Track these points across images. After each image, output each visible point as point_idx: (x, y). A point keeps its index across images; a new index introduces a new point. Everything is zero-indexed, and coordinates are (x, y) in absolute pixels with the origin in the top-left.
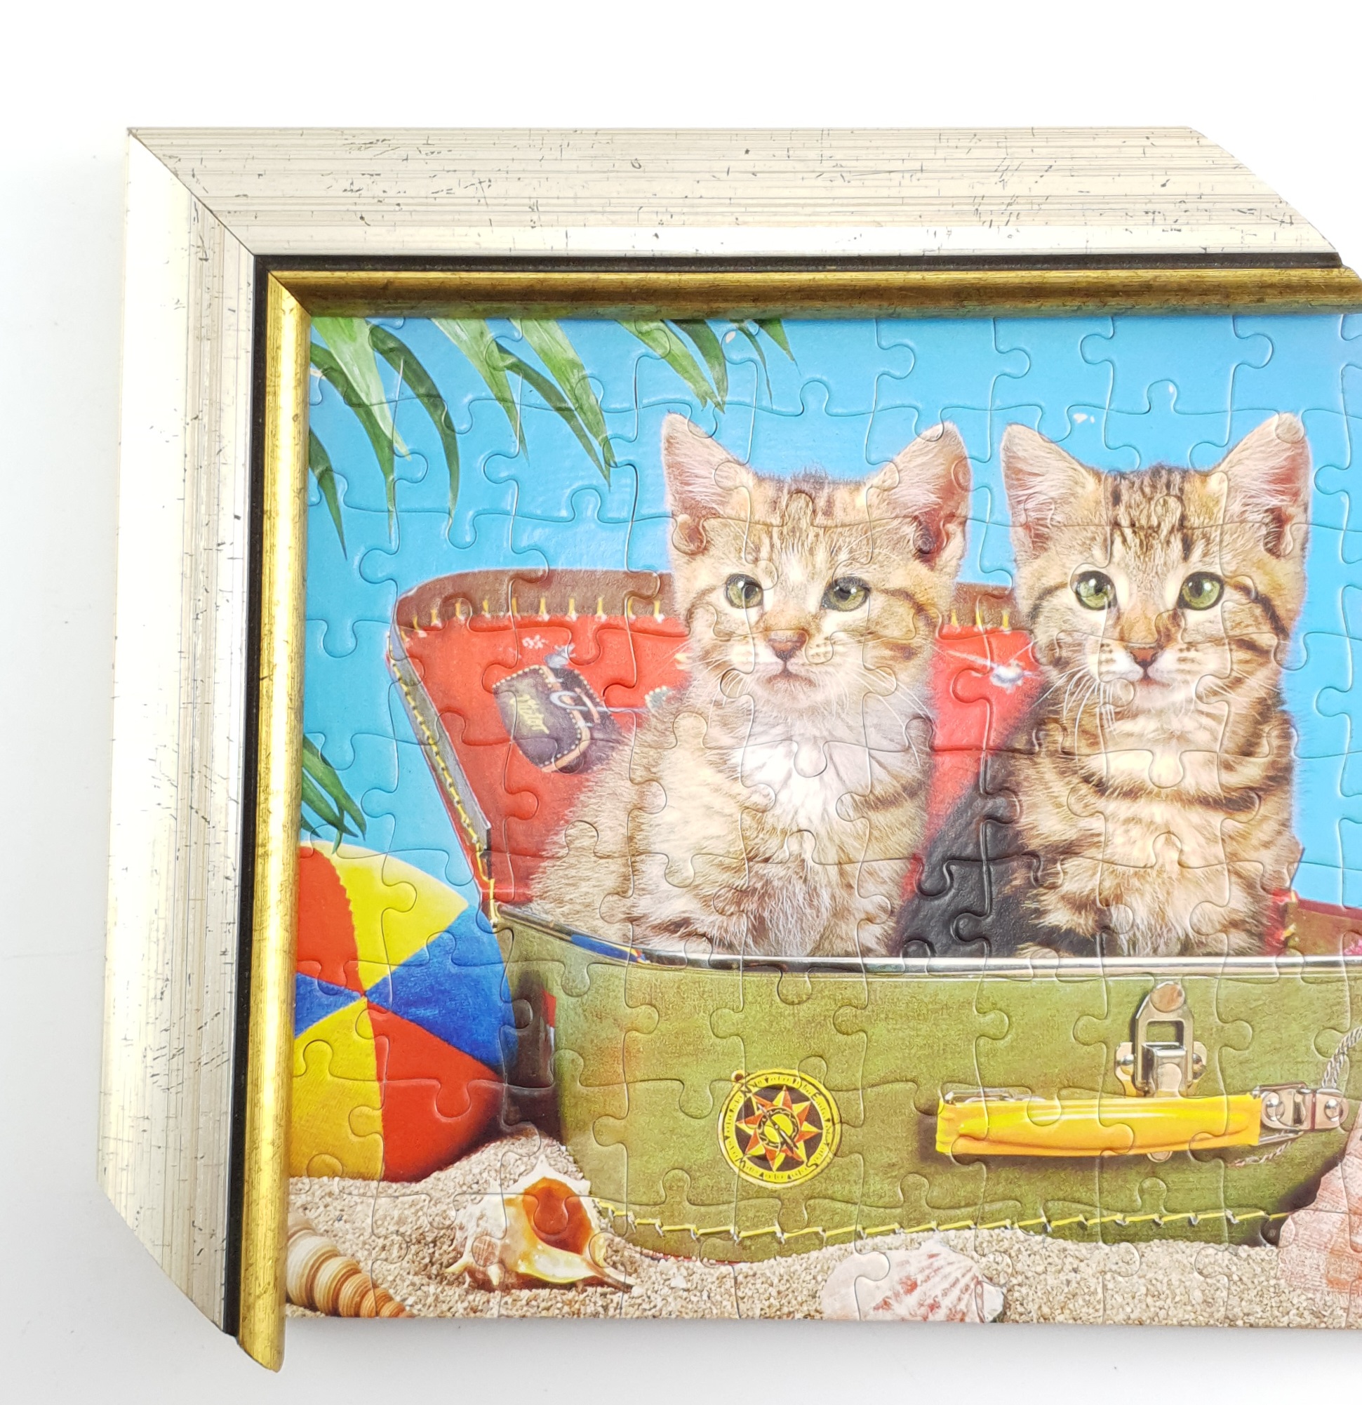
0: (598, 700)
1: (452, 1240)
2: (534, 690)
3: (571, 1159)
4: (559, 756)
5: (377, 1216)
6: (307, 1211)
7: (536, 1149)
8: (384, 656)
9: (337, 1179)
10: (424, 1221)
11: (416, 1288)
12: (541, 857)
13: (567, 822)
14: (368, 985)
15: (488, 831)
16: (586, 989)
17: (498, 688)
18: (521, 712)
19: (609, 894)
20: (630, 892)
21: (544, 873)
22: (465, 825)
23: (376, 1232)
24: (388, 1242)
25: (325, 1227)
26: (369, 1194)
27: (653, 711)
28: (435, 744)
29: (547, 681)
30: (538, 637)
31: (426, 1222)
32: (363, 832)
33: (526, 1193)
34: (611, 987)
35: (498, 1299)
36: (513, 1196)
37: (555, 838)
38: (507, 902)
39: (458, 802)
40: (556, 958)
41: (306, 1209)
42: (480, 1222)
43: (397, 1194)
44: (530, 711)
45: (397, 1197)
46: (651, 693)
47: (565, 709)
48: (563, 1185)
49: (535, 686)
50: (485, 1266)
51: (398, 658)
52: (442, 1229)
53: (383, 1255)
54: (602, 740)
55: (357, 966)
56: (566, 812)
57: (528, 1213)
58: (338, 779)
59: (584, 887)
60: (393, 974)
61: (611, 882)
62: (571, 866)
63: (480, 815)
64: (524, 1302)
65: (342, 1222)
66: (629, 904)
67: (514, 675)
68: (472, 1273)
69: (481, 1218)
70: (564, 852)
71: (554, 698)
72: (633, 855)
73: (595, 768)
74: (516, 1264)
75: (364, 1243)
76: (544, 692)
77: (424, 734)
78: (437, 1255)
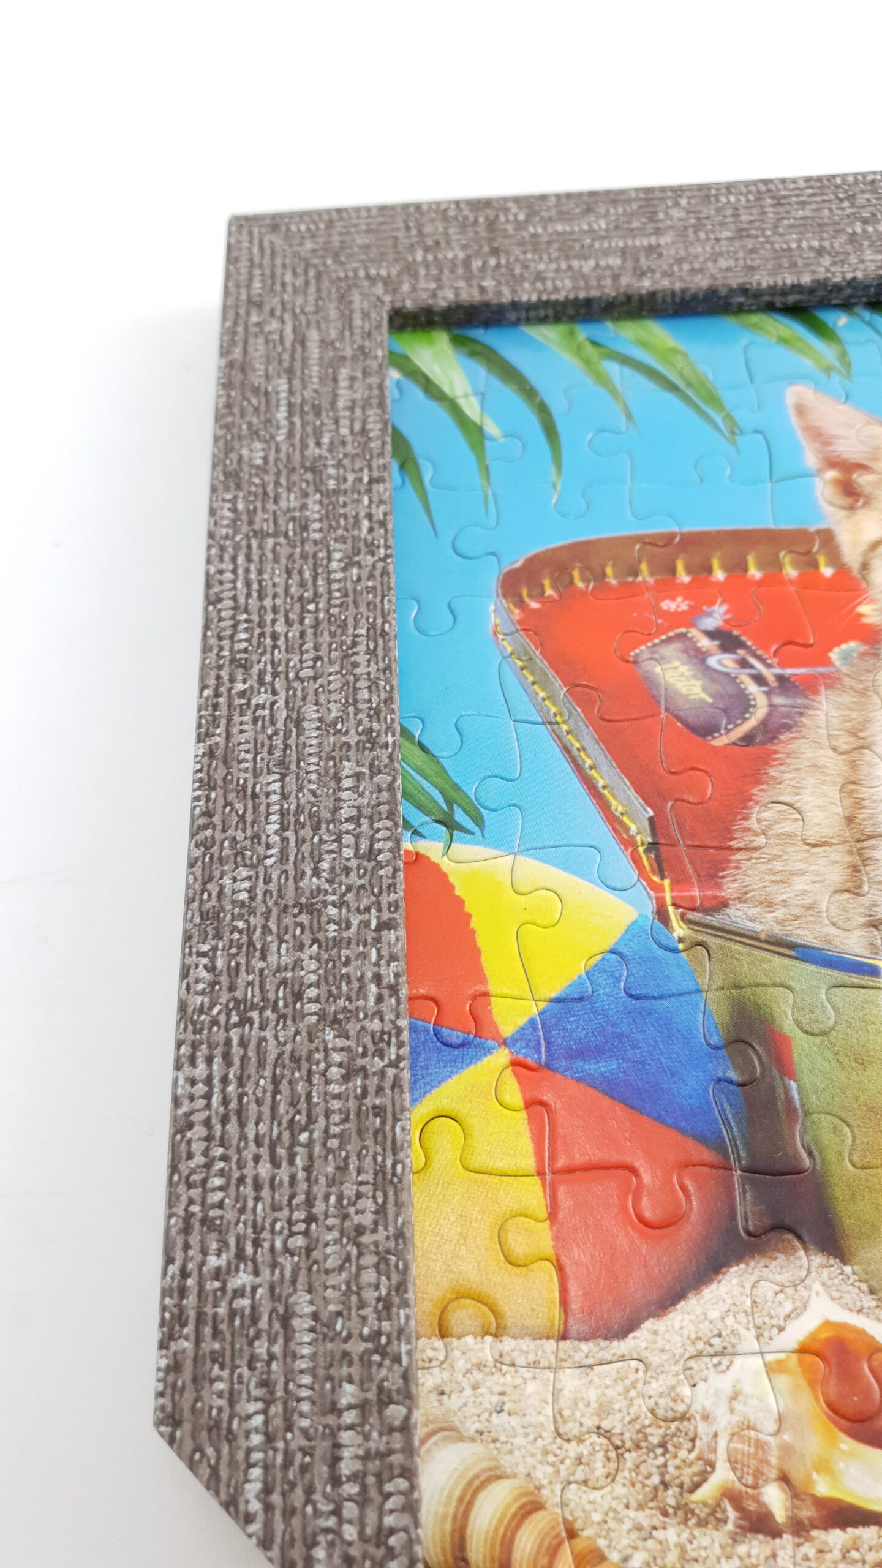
0: (769, 661)
1: (693, 1440)
2: (684, 656)
3: (864, 1286)
4: (730, 727)
5: (563, 1402)
6: (445, 1397)
7: (803, 1273)
8: (491, 632)
9: (489, 1339)
10: (641, 1407)
11: (644, 1534)
12: (730, 848)
13: (757, 803)
14: (508, 1029)
15: (651, 820)
16: (831, 1023)
17: (637, 655)
18: (671, 680)
19: (836, 892)
20: (866, 888)
21: (737, 868)
22: (617, 814)
23: (561, 1431)
24: (584, 1449)
25: (477, 1426)
26: (544, 1363)
27: (844, 669)
28: (565, 722)
29: (699, 645)
30: (679, 599)
31: (644, 1409)
32: (482, 831)
33: (803, 1350)
34: (867, 1018)
35: (790, 1551)
36: (782, 1356)
37: (745, 824)
38: (693, 910)
39: (604, 787)
40: (778, 981)
41: (442, 1393)
42: (735, 1404)
43: (590, 1361)
44: (683, 679)
45: (590, 1367)
46: (836, 650)
47: (728, 674)
48: (861, 1332)
49: (685, 651)
50: (755, 1487)
51: (507, 631)
52: (673, 1420)
53: (580, 1475)
54: (785, 706)
55: (489, 1004)
56: (754, 791)
57: (812, 1384)
58: (443, 767)
59: (800, 884)
60: (541, 1014)
61: (836, 875)
62: (776, 858)
63: (637, 801)
64: (837, 1554)
65: (504, 1415)
66: (868, 904)
67: (657, 641)
68: (735, 1499)
69: (734, 1397)
70: (761, 840)
71: (712, 662)
72: (859, 841)
73: (782, 737)
74: (810, 1481)
75: (546, 1453)
76: (699, 657)
77: (549, 710)
78: (671, 1469)
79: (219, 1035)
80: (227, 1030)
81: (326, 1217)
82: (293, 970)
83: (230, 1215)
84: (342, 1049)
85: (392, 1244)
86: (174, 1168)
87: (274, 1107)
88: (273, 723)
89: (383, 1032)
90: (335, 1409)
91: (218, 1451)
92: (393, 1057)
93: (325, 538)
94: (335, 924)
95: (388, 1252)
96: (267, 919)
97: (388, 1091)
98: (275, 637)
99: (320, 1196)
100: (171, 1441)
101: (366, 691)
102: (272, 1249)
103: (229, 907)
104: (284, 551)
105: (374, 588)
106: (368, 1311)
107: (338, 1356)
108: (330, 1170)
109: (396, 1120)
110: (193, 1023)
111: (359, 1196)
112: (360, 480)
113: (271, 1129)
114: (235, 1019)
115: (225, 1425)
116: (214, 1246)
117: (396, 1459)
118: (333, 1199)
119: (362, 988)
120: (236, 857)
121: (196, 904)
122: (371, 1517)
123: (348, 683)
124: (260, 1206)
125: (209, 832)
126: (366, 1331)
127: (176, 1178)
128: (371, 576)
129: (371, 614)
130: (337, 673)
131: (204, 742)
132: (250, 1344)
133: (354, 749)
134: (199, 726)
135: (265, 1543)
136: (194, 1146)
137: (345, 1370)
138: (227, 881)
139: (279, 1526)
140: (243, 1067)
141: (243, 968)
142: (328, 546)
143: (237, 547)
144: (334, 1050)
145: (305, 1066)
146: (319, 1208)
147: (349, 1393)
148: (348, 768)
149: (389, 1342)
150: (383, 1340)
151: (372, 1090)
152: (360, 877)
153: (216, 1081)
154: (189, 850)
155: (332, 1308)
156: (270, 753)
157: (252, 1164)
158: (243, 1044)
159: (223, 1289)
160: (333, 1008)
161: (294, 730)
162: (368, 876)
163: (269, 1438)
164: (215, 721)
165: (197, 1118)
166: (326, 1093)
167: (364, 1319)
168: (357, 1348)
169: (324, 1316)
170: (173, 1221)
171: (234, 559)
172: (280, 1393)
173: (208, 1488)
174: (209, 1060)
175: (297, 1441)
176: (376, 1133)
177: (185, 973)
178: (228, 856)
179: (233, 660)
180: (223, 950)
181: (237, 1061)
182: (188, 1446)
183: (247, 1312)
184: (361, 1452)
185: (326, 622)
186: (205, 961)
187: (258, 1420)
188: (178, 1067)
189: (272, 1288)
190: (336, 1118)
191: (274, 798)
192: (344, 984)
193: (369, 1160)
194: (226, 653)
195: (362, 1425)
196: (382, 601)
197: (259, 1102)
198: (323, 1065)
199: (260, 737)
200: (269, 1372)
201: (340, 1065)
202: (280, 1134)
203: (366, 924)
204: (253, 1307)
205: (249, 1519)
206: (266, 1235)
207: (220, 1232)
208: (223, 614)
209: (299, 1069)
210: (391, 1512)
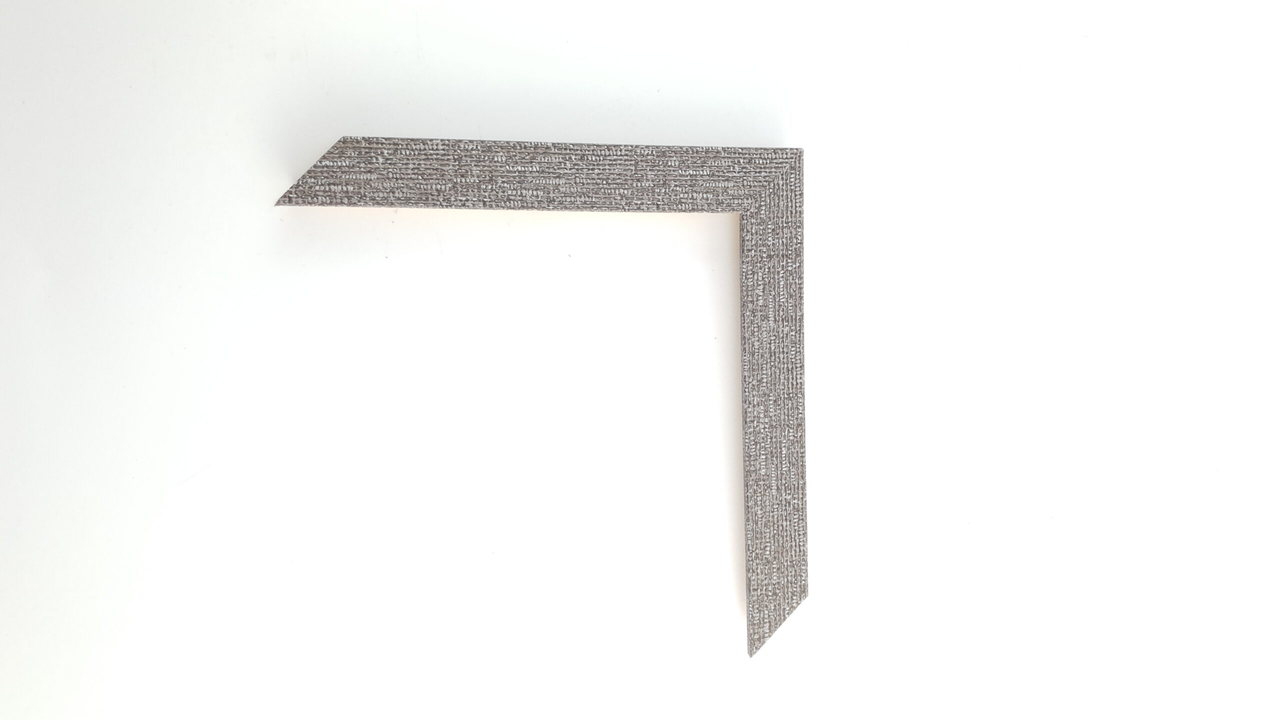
79: (450, 153)
80: (453, 155)
81: (397, 183)
82: (471, 175)
83: (398, 156)
84: (446, 189)
85: (390, 201)
86: (412, 140)
87: (429, 169)
88: (558, 169)
89: (450, 201)
90: (347, 184)
91: (337, 154)
92: (443, 204)
93: (634, 187)
94: (486, 188)
95: (388, 200)
96: (488, 167)
97: (433, 202)
98: (593, 169)
99: (403, 182)
100: (339, 141)
101: (570, 200)
102: (389, 168)
103: (492, 154)
104: (629, 173)
105: (612, 204)
106: (372, 194)
107: (360, 186)
108: (411, 185)
109: (425, 204)
110: (455, 145)
111: (403, 193)
112: (659, 201)
113: (423, 168)
114: (456, 157)
115: (343, 155)
116: (390, 152)
117: (334, 200)
118: (402, 185)
119: (465, 196)
120: (510, 156)
121: (494, 144)
122: (321, 193)
123: (573, 194)
124: (401, 165)
125: (519, 148)
126: (367, 193)
127: (409, 141)
128: (616, 204)
129: (601, 203)
130: (577, 191)
131: (552, 146)
132: (364, 162)
133: (547, 195)
134: (558, 144)
135: (315, 166)
136: (418, 146)
137: (356, 187)
138: (501, 154)
139: (319, 170)
140: (441, 160)
141: (472, 159)
142: (630, 189)
143: (631, 156)
144: (445, 187)
145: (441, 178)
146: (400, 181)
147: (351, 188)
148: (541, 193)
149: (364, 199)
150: (364, 198)
151: (434, 197)
152: (501, 196)
153: (437, 152)
154: (513, 142)
155: (373, 184)
156: (547, 168)
157: (413, 162)
158: (448, 160)
159: (378, 155)
160: (458, 186)
161: (556, 176)
162: (501, 198)
163: (340, 167)
164: (560, 149)
165: (426, 147)
166: (432, 184)
167: (370, 193)
168: (362, 191)
169: (371, 182)
170: (397, 140)
171: (626, 155)
172: (351, 170)
173: (328, 151)
174: (444, 150)
175: (339, 174)
176: (421, 198)
177: (471, 141)
178: (510, 154)
179: (584, 155)
180: (478, 153)
181: (443, 158)
182: (338, 146)
183: (372, 161)
184: (336, 191)
185: (598, 187)
186: (475, 147)
187: (344, 164)
188: (442, 140)
189: (378, 168)
190: (425, 187)
191: (530, 169)
192: (466, 190)
193: (413, 196)
194: (587, 152)
195: (343, 192)
196: (606, 207)
197: (430, 165)
198: (441, 183)
199: (553, 165)
200: (356, 167)
201: (441, 188)
202: (421, 170)
203: (485, 197)
204: (373, 163)
205: (320, 162)
206: (393, 166)
207: (394, 154)
208: (603, 151)
209: (440, 176)
210: (322, 199)
